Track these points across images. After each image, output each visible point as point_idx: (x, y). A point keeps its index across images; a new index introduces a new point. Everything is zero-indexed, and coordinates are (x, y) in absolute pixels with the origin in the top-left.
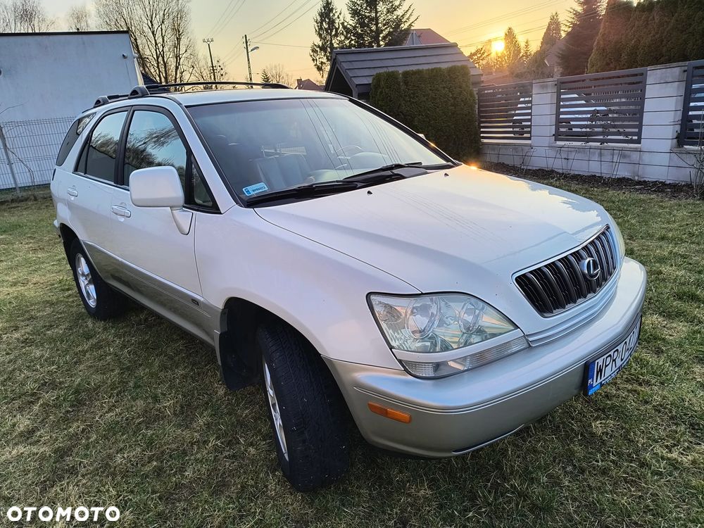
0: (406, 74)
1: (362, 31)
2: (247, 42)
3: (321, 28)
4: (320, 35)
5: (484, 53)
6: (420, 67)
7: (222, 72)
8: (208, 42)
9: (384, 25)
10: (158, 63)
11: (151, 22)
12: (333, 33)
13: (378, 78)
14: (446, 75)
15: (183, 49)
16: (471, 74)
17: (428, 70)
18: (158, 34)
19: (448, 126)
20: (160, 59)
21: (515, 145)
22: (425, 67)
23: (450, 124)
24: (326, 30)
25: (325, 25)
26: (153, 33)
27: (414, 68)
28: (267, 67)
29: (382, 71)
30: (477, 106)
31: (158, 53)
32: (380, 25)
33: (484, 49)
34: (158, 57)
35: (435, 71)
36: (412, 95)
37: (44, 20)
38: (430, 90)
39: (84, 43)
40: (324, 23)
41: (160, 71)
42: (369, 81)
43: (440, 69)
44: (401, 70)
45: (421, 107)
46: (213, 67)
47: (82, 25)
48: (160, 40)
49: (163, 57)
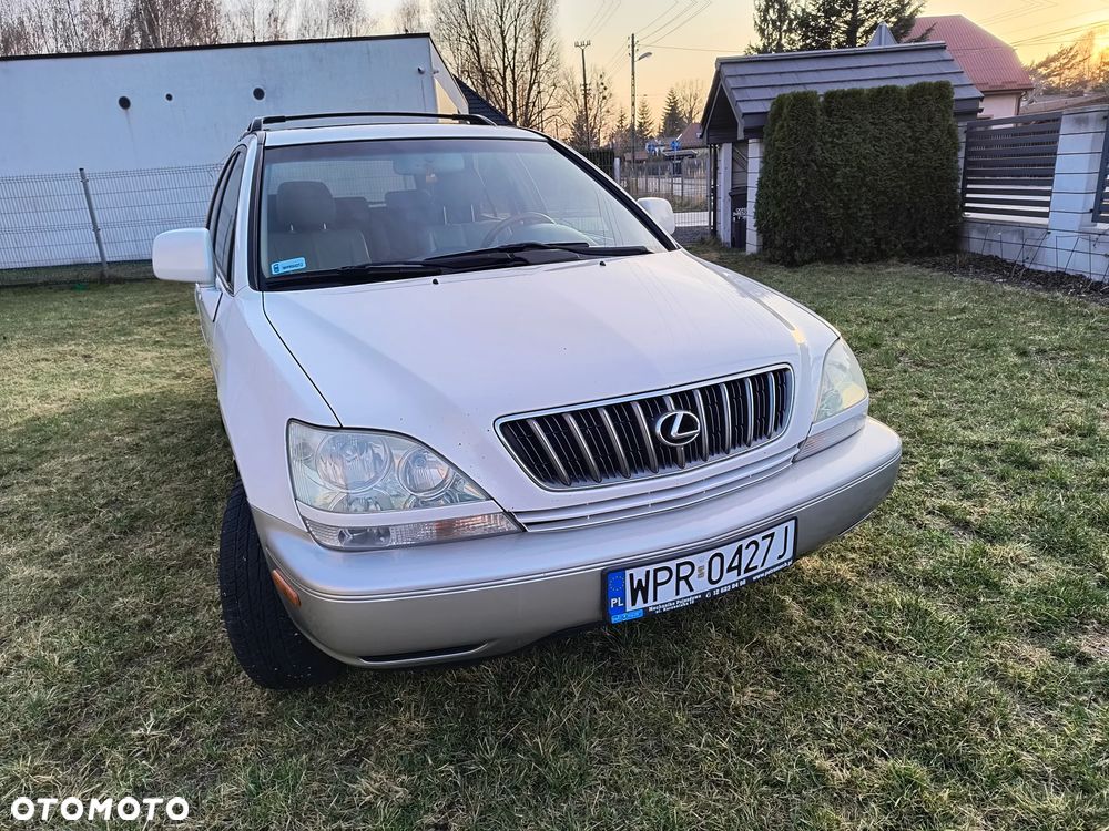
0: (830, 96)
1: (826, 22)
2: (633, 46)
3: (765, 20)
4: (762, 31)
5: (1074, 57)
6: (857, 86)
7: (606, 93)
8: (582, 46)
9: (867, 12)
10: (504, 79)
11: (501, 17)
12: (785, 27)
13: (779, 103)
14: (905, 98)
15: (542, 58)
16: (955, 97)
17: (871, 90)
18: (510, 36)
19: (900, 187)
20: (509, 72)
21: (1019, 225)
22: (867, 86)
23: (903, 183)
24: (774, 22)
25: (772, 15)
26: (502, 32)
27: (847, 87)
28: (677, 85)
29: (787, 91)
30: (961, 154)
31: (507, 63)
32: (861, 12)
33: (1074, 50)
34: (505, 68)
35: (884, 92)
36: (837, 133)
37: (364, 20)
38: (872, 123)
39: (369, 53)
40: (771, 11)
41: (505, 91)
42: (766, 107)
43: (894, 88)
44: (821, 90)
45: (851, 153)
46: (585, 85)
47: (414, 24)
48: (510, 45)
49: (513, 71)
